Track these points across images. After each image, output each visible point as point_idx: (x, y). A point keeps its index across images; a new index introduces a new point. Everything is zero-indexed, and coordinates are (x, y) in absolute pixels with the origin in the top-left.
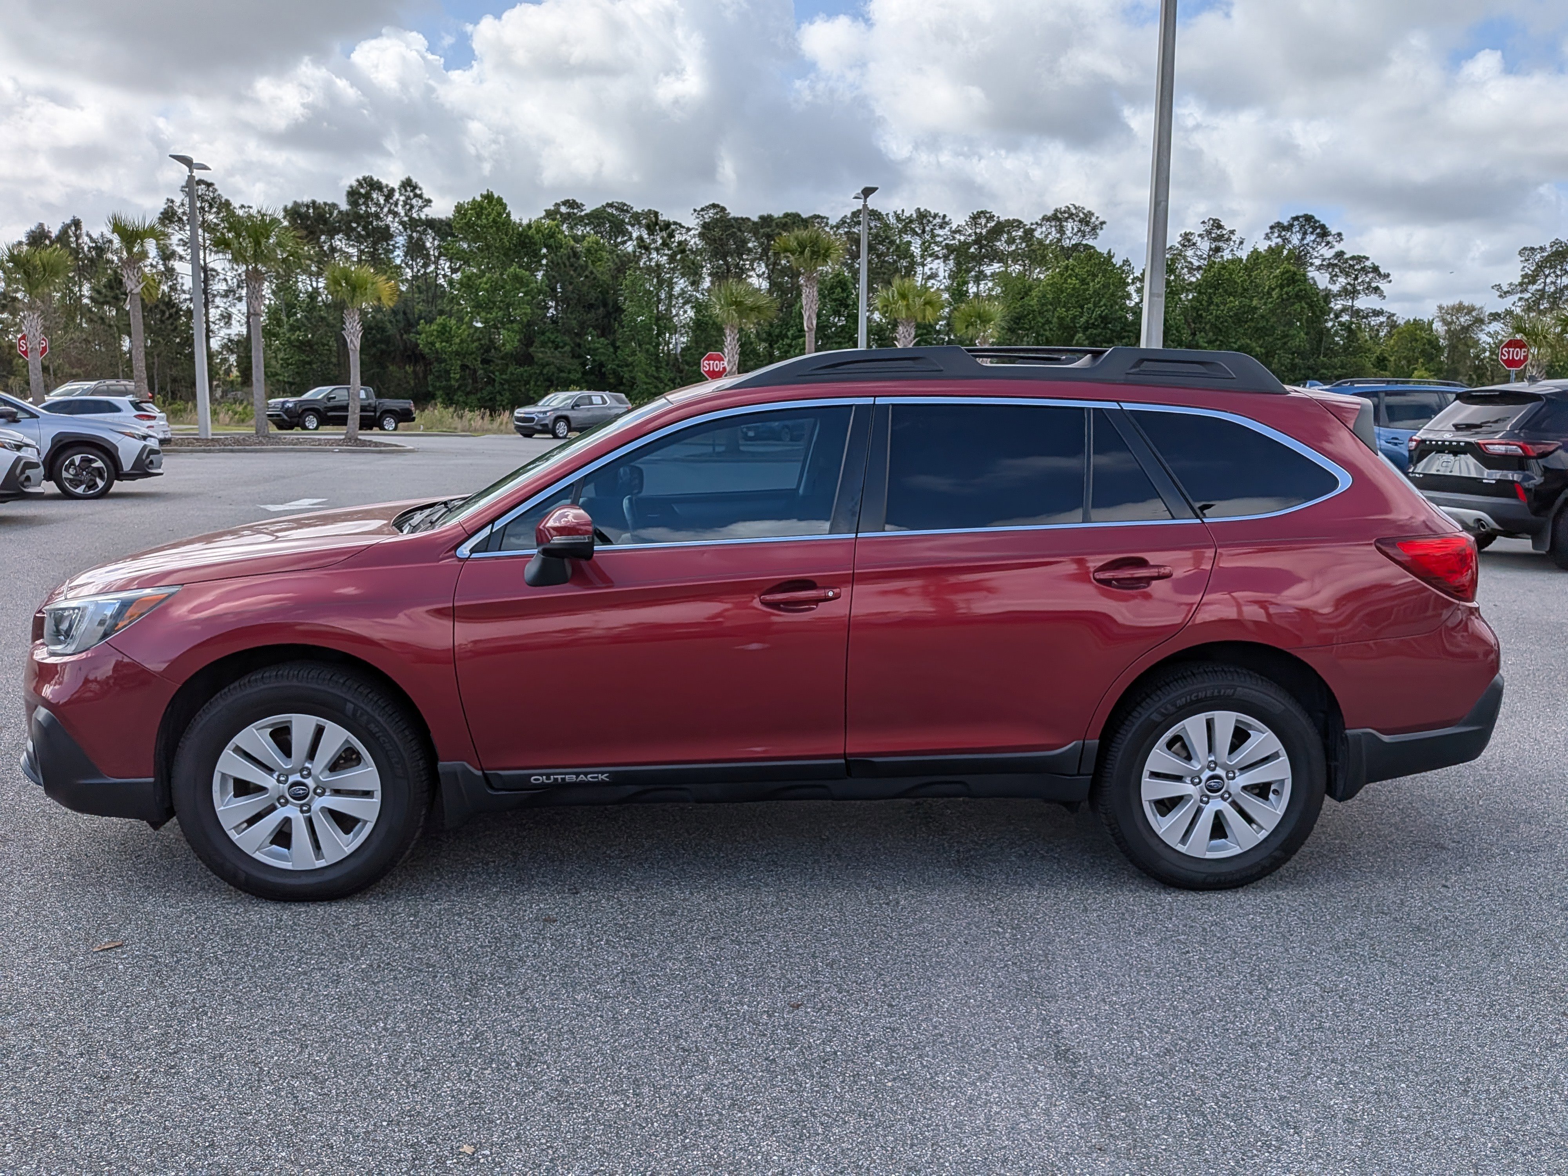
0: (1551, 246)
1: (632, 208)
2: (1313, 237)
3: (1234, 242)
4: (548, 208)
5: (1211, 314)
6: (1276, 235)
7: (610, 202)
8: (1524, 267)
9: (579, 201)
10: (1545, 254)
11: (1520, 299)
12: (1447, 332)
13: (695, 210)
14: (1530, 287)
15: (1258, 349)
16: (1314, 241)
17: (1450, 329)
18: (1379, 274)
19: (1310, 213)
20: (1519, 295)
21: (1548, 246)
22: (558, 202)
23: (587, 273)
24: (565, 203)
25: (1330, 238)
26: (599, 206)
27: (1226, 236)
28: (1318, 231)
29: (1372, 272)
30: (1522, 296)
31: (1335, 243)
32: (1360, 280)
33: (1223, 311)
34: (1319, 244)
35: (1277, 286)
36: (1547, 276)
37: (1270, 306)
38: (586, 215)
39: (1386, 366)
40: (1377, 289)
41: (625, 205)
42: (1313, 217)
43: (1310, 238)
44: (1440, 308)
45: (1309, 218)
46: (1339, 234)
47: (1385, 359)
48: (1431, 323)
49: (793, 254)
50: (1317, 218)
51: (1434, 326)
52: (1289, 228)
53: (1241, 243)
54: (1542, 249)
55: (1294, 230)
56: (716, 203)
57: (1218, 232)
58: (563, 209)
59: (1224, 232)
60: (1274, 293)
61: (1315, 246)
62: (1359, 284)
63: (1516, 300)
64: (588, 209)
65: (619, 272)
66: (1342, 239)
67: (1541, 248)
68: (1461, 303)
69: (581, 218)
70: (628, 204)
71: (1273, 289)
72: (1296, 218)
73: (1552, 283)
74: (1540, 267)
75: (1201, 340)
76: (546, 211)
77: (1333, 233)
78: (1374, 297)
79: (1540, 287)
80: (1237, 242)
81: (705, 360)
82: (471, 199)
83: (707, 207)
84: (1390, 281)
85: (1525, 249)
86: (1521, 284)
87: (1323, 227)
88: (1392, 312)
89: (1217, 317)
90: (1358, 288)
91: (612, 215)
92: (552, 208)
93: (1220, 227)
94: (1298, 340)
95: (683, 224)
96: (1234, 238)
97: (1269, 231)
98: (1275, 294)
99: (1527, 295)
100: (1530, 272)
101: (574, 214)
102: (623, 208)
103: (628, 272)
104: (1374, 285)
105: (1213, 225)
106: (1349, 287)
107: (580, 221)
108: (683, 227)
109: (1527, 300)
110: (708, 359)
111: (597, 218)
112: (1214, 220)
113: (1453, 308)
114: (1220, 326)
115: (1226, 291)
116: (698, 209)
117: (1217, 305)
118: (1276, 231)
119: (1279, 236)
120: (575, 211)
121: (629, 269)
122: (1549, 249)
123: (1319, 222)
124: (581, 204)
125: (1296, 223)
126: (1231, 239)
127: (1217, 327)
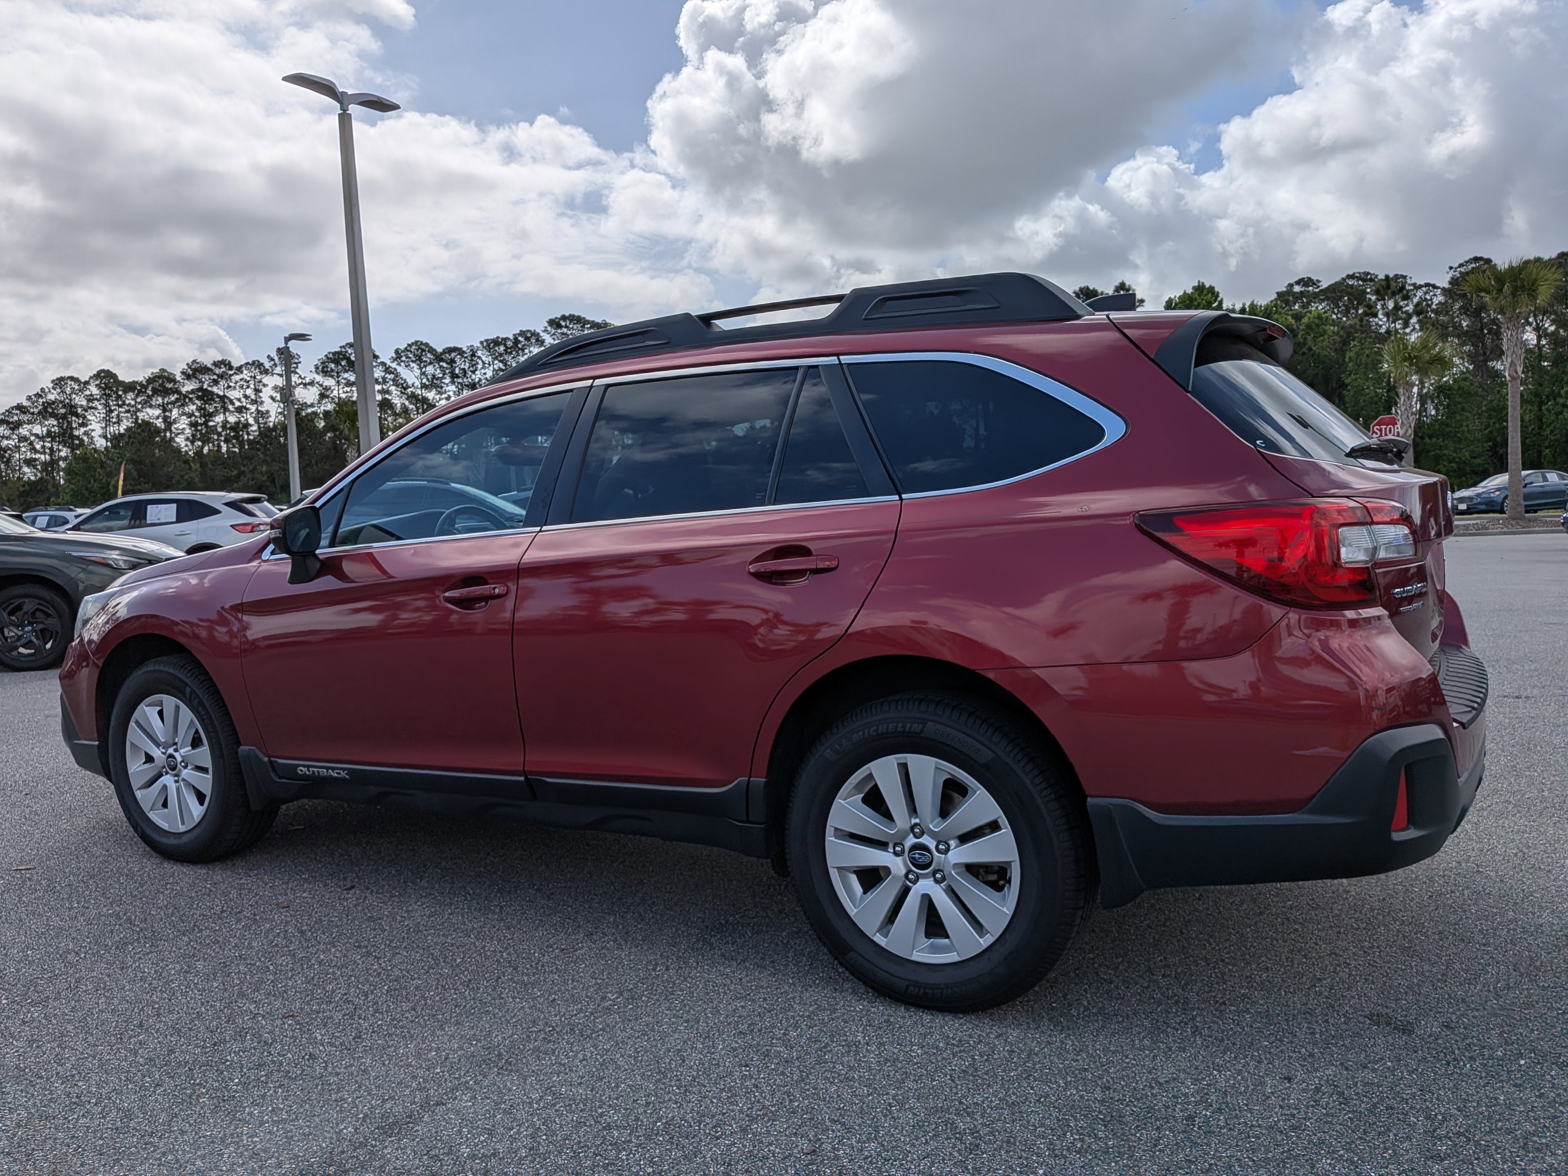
1: (1377, 276)
4: (1280, 290)
7: (1350, 273)
9: (1314, 278)
13: (1451, 268)
22: (1291, 282)
23: (1305, 350)
24: (1298, 283)
26: (1338, 279)
38: (1321, 291)
41: (1368, 273)
49: (1488, 292)
56: (1479, 255)
58: (1297, 289)
64: (1324, 285)
65: (1344, 344)
69: (1315, 296)
70: (1372, 272)
76: (1277, 293)
81: (1377, 424)
82: (1181, 293)
83: (1467, 262)
91: (1352, 286)
92: (1285, 289)
95: (1438, 285)
101: (1308, 292)
102: (1366, 278)
103: (1352, 343)
107: (1314, 298)
108: (1438, 288)
110: (1379, 424)
111: (1334, 293)
116: (1455, 265)
120: (1311, 288)
121: (1353, 340)
124: (1317, 281)
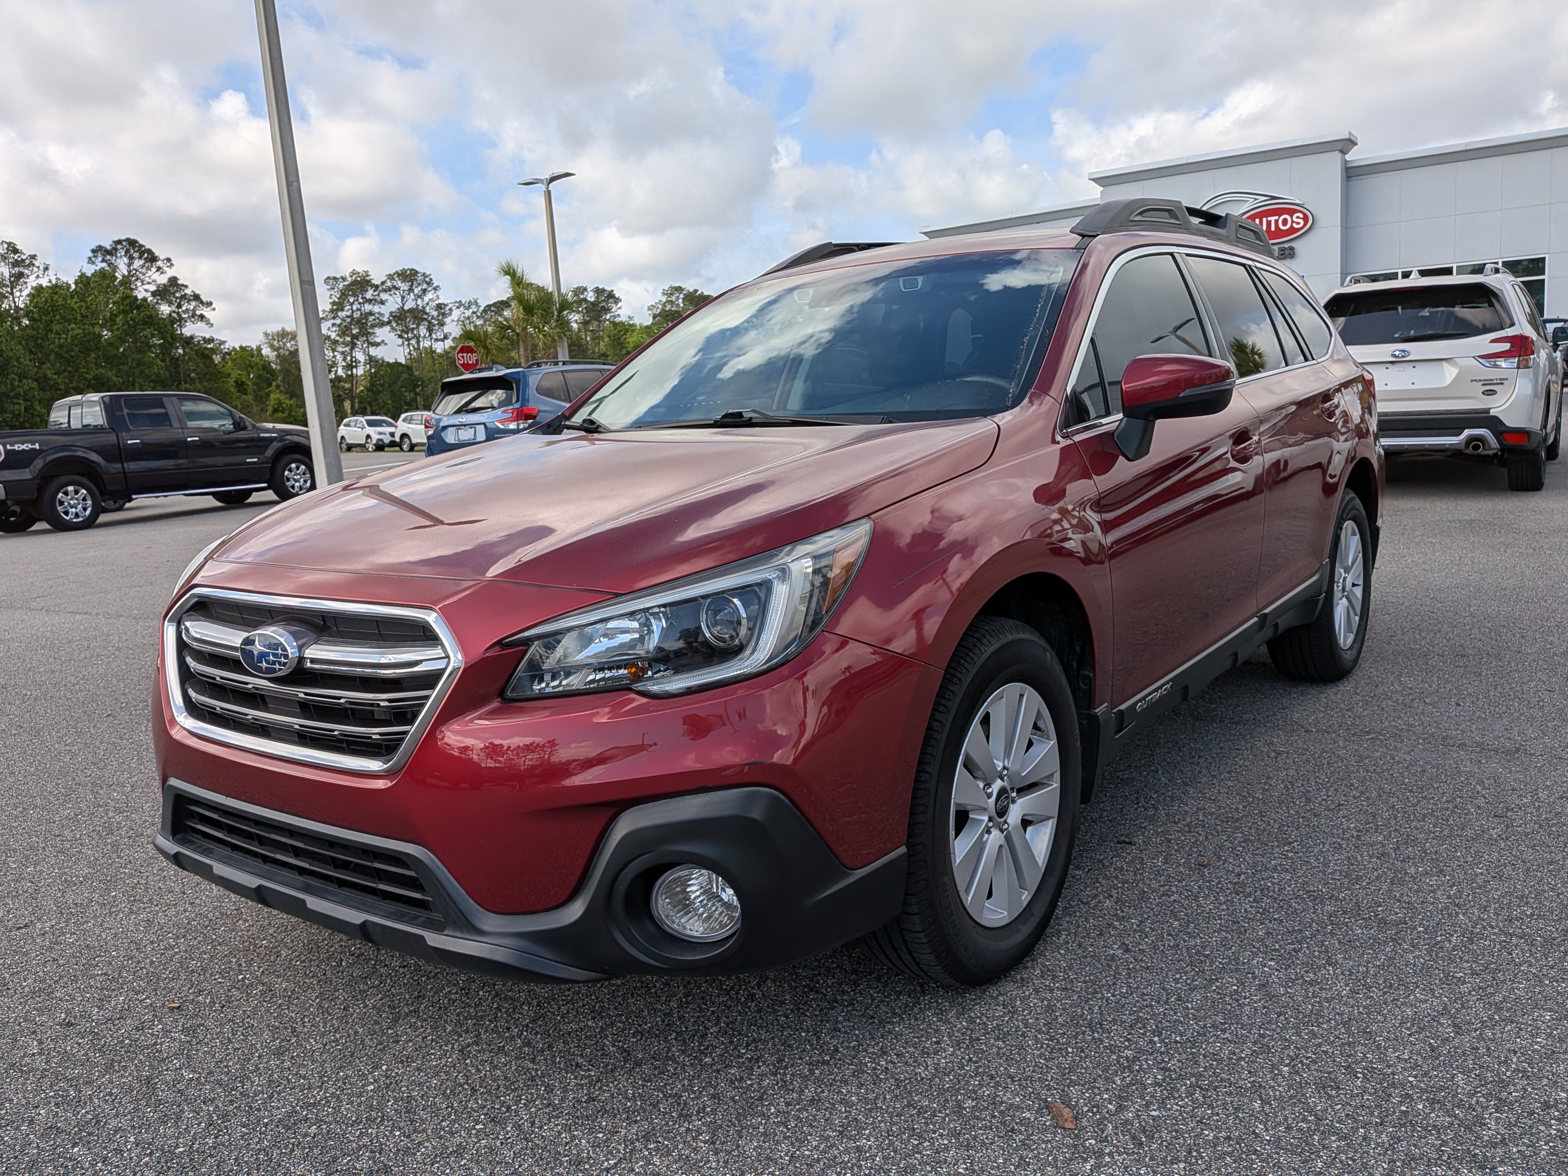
0: (351, 276)
2: (142, 262)
3: (38, 268)
5: (53, 343)
6: (100, 259)
8: (331, 295)
10: (346, 283)
11: (334, 325)
12: (278, 356)
14: (340, 314)
15: (115, 379)
16: (142, 266)
17: (279, 354)
18: (202, 302)
19: (132, 237)
20: (332, 321)
21: (348, 276)
25: (159, 263)
27: (28, 262)
28: (146, 255)
29: (194, 300)
30: (334, 321)
31: (165, 268)
32: (184, 308)
33: (66, 339)
34: (148, 269)
35: (120, 313)
36: (352, 304)
37: (117, 333)
39: (245, 389)
40: (202, 317)
42: (136, 242)
43: (137, 263)
44: (266, 334)
45: (132, 243)
46: (169, 260)
47: (243, 383)
48: (259, 349)
50: (141, 242)
51: (263, 352)
52: (112, 252)
53: (46, 269)
54: (344, 279)
55: (119, 255)
57: (16, 257)
59: (24, 257)
60: (118, 320)
61: (144, 271)
62: (183, 311)
63: (330, 325)
66: (172, 265)
67: (342, 278)
68: (283, 330)
71: (116, 316)
72: (119, 242)
73: (358, 310)
74: (344, 295)
75: (48, 372)
77: (162, 258)
78: (201, 325)
79: (349, 313)
80: (42, 268)
84: (214, 309)
85: (328, 278)
86: (332, 311)
87: (149, 251)
88: (223, 339)
89: (61, 346)
90: (184, 316)
93: (16, 251)
94: (155, 367)
96: (37, 263)
97: (91, 255)
98: (120, 320)
99: (338, 321)
100: (337, 300)
104: (198, 313)
105: (7, 249)
106: (174, 315)
109: (339, 325)
112: (9, 244)
113: (278, 334)
114: (67, 356)
115: (63, 318)
117: (57, 333)
118: (99, 255)
119: (103, 261)
122: (350, 279)
123: (143, 246)
125: (119, 247)
126: (34, 265)
127: (62, 357)
